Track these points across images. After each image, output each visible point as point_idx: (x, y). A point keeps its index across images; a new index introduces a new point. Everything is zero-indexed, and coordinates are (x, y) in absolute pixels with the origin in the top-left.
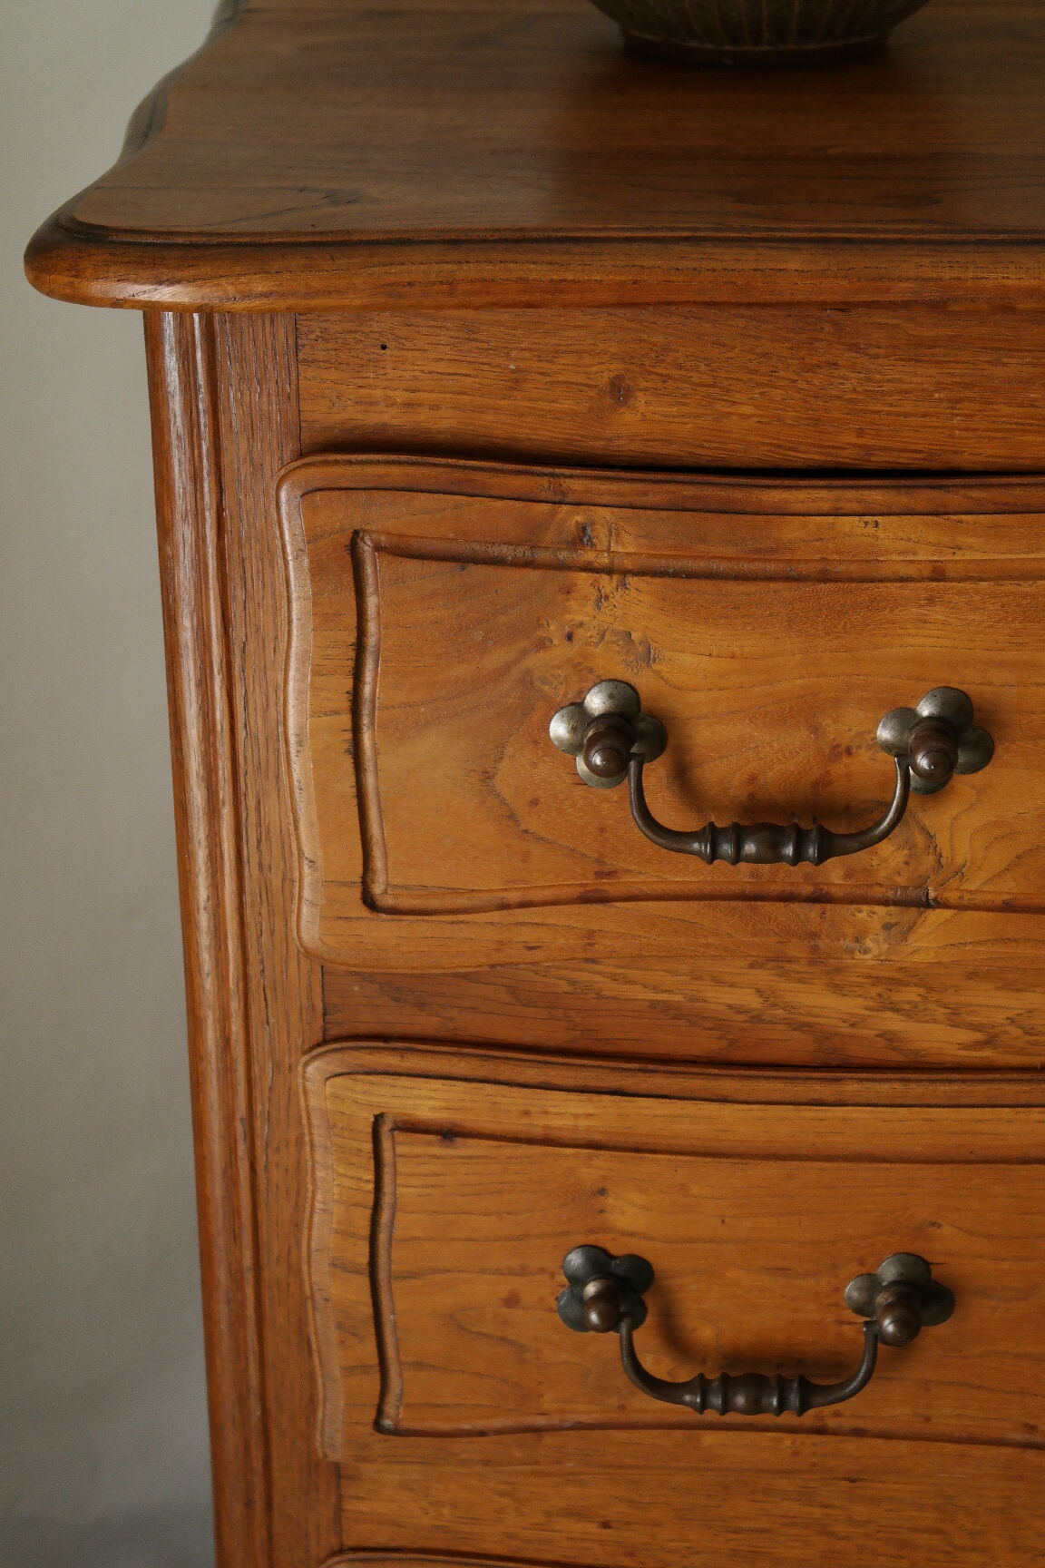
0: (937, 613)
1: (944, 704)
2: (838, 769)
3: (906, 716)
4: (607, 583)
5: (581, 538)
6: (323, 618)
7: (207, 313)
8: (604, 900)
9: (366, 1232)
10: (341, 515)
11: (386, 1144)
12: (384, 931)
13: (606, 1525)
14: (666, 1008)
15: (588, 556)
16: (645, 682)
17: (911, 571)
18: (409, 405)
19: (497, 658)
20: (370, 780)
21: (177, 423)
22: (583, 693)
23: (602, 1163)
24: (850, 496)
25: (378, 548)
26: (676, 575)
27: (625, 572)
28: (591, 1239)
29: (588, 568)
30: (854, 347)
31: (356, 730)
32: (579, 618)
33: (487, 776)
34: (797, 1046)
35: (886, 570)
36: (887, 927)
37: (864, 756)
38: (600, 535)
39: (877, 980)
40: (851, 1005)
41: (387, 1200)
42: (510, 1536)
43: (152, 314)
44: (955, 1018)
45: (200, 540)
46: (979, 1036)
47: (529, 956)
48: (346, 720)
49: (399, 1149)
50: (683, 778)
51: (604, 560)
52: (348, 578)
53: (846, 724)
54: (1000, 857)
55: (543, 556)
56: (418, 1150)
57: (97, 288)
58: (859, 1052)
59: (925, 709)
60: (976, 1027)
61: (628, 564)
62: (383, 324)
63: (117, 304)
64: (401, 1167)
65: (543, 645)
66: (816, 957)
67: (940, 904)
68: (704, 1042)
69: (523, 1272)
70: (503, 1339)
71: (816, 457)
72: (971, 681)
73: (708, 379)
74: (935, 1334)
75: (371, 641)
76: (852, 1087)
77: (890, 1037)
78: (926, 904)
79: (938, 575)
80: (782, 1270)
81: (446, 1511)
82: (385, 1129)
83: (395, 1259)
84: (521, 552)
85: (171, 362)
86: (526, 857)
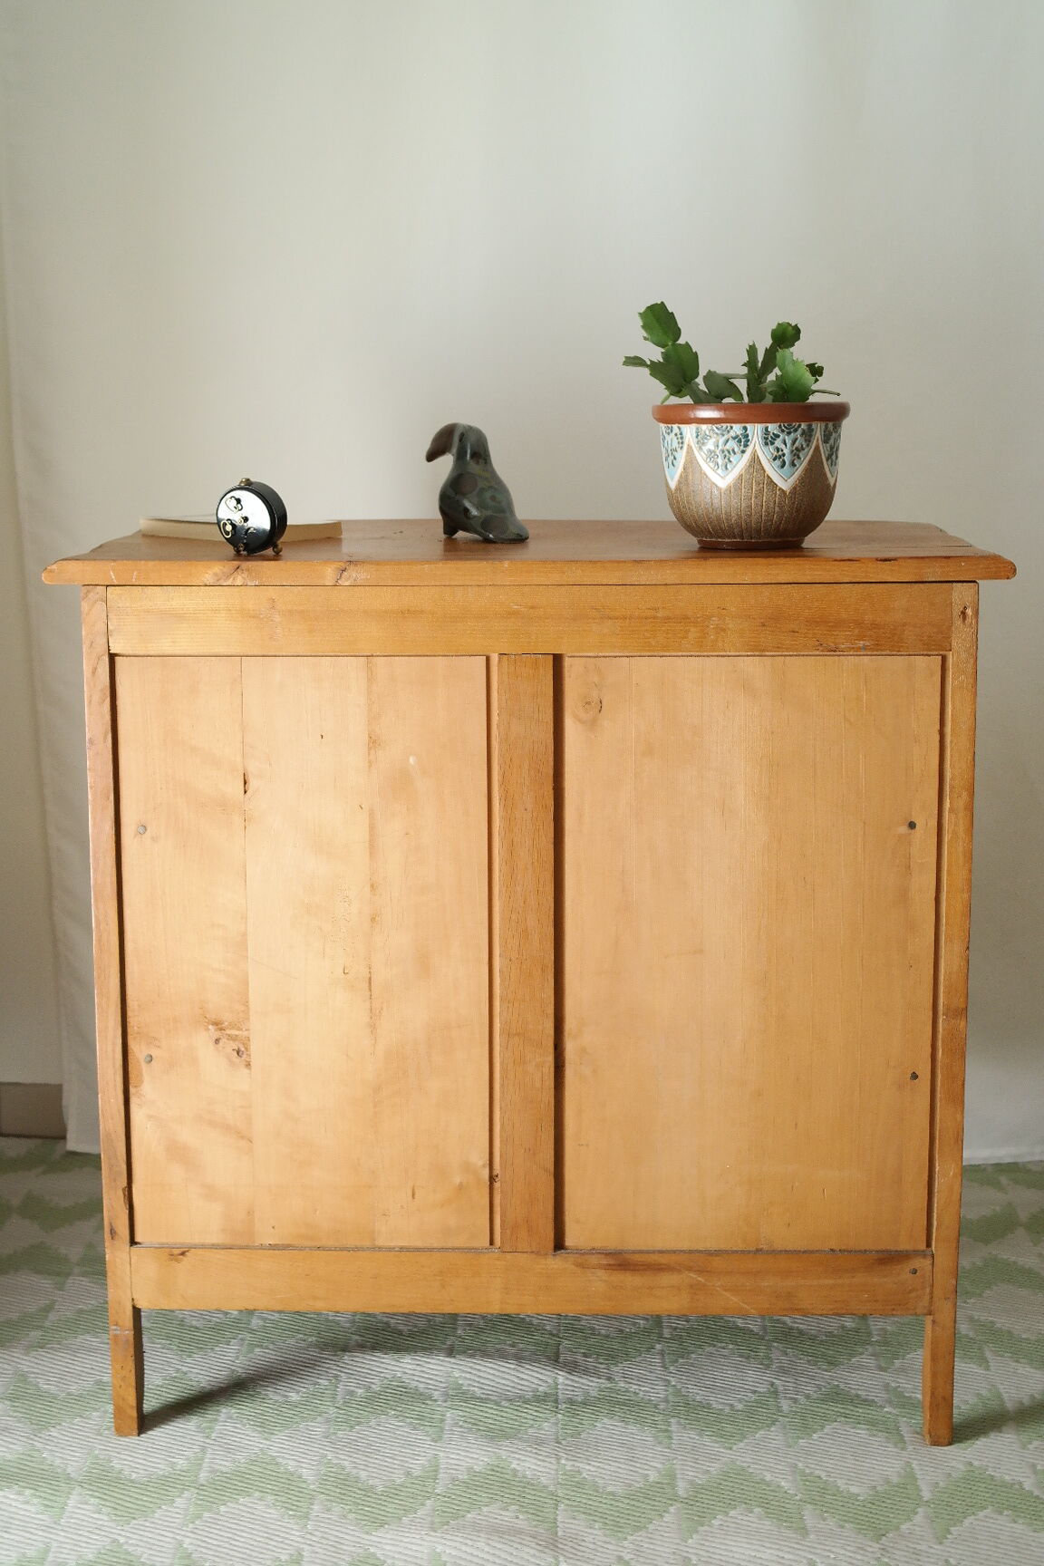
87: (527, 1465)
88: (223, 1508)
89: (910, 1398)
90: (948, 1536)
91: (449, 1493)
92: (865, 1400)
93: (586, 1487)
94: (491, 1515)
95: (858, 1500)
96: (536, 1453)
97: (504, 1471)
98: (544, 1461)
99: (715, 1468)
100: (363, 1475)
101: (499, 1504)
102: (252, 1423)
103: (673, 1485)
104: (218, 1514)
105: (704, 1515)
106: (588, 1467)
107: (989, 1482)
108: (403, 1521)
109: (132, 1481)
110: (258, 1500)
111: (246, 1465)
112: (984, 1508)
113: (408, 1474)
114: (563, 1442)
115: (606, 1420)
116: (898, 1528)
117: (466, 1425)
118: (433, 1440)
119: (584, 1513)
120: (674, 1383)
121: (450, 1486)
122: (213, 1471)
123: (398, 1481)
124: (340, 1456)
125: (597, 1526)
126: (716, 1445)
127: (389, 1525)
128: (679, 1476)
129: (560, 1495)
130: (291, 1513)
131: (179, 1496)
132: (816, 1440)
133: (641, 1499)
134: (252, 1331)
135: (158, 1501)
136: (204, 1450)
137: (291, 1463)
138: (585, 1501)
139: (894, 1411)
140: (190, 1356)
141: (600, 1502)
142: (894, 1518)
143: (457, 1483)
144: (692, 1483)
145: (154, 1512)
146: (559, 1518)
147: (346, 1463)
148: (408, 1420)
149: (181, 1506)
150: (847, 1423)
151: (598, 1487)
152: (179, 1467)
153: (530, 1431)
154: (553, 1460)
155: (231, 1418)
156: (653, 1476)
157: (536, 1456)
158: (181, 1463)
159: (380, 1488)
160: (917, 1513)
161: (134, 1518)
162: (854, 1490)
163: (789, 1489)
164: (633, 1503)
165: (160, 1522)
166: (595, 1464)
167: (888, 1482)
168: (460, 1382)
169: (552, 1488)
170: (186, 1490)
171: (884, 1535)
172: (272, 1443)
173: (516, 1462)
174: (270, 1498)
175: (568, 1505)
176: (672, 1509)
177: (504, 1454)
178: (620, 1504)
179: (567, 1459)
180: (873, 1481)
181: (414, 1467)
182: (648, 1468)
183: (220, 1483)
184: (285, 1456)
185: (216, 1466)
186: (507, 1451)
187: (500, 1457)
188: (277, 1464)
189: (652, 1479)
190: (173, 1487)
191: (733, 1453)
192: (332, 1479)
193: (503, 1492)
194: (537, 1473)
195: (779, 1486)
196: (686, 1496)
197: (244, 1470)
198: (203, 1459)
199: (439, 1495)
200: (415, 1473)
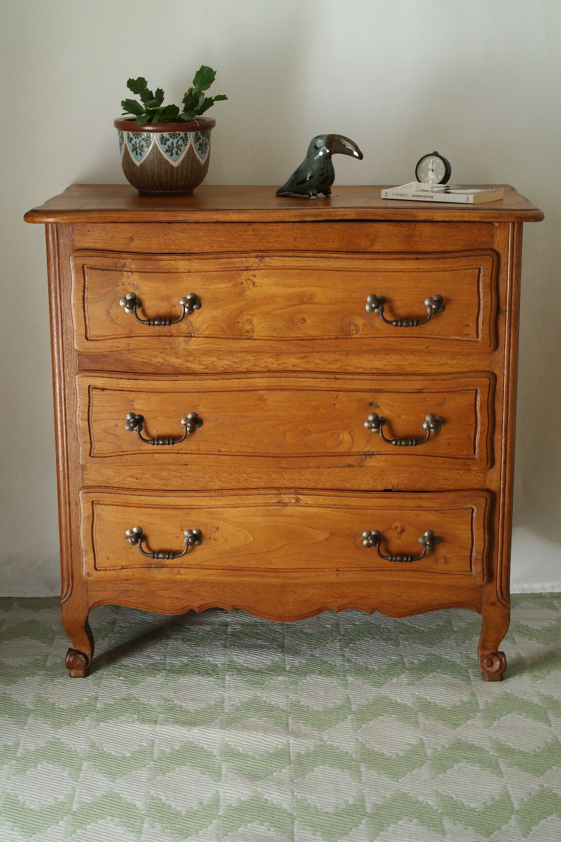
0: (189, 279)
1: (192, 296)
2: (173, 310)
3: (185, 299)
4: (130, 274)
5: (124, 265)
6: (77, 281)
7: (56, 223)
8: (131, 337)
9: (87, 411)
10: (81, 261)
11: (91, 393)
12: (89, 344)
13: (137, 479)
14: (145, 362)
15: (126, 269)
16: (137, 293)
17: (185, 271)
18: (94, 242)
19: (109, 289)
20: (86, 314)
21: (51, 247)
22: (126, 295)
23: (133, 395)
24: (173, 257)
25: (87, 268)
26: (142, 272)
27: (133, 272)
28: (132, 412)
29: (126, 271)
30: (173, 230)
31: (84, 303)
32: (124, 280)
33: (108, 312)
34: (170, 370)
35: (180, 271)
36: (184, 341)
37: (178, 307)
38: (128, 264)
39: (185, 356)
40: (180, 361)
41: (91, 405)
42: (118, 482)
43: (47, 224)
44: (200, 363)
45: (55, 269)
46: (205, 367)
47: (117, 349)
48: (82, 301)
49: (94, 393)
50: (144, 312)
51: (129, 270)
52: (82, 274)
53: (174, 300)
54: (205, 326)
55: (118, 269)
56: (97, 393)
57: (36, 219)
58: (182, 371)
59: (189, 297)
60: (204, 365)
61: (134, 270)
62: (89, 226)
63: (40, 223)
64: (94, 397)
65: (118, 286)
66: (172, 349)
67: (194, 337)
68: (151, 370)
69: (118, 419)
70: (115, 434)
71: (167, 251)
72: (197, 293)
73: (147, 237)
74: (199, 430)
75: (86, 286)
76: (181, 377)
77: (188, 368)
78: (191, 337)
79: (190, 272)
80: (168, 417)
81: (105, 477)
82: (91, 389)
83: (93, 417)
84: (114, 268)
85: (50, 235)
86: (116, 328)
87: (274, 796)
88: (88, 826)
89: (505, 745)
90: (531, 832)
91: (227, 815)
92: (478, 748)
93: (310, 809)
94: (253, 828)
95: (475, 812)
96: (279, 789)
97: (260, 800)
98: (283, 793)
99: (388, 794)
100: (173, 804)
101: (257, 821)
102: (103, 771)
103: (364, 806)
104: (86, 830)
105: (383, 824)
106: (311, 797)
107: (554, 798)
108: (199, 834)
109: (32, 810)
110: (109, 821)
111: (101, 799)
112: (551, 814)
113: (201, 804)
114: (295, 781)
115: (321, 767)
116: (499, 829)
117: (235, 771)
118: (215, 780)
119: (310, 826)
120: (360, 740)
121: (227, 810)
122: (81, 803)
123: (195, 808)
124: (159, 793)
125: (318, 834)
126: (389, 780)
127: (191, 836)
128: (367, 800)
129: (294, 815)
130: (130, 829)
131: (62, 820)
132: (449, 774)
133: (345, 816)
134: (98, 712)
135: (48, 823)
136: (74, 790)
137: (129, 797)
138: (310, 818)
139: (495, 754)
140: (60, 728)
141: (320, 818)
142: (497, 822)
143: (231, 808)
145: (46, 829)
146: (295, 830)
147: (163, 797)
148: (199, 769)
149: (63, 825)
150: (468, 762)
151: (318, 809)
152: (60, 800)
153: (275, 774)
154: (290, 794)
155: (91, 769)
156: (351, 801)
158: (61, 798)
159: (184, 813)
160: (510, 819)
161: (35, 834)
162: (473, 805)
163: (434, 806)
164: (339, 818)
165: (50, 836)
166: (316, 795)
167: (493, 799)
169: (289, 811)
170: (66, 816)
171: (492, 833)
172: (116, 785)
173: (267, 795)
174: (117, 820)
175: (300, 821)
176: (363, 821)
177: (259, 790)
178: (332, 820)
179: (298, 792)
180: (484, 799)
181: (203, 798)
182: (347, 795)
183: (85, 810)
184: (125, 793)
185: (83, 799)
186: (261, 787)
187: (257, 792)
188: (120, 798)
189: (350, 803)
190: (57, 814)
191: (398, 784)
192: (155, 807)
193: (260, 814)
194: (280, 801)
195: (428, 805)
196: (371, 813)
197: (100, 802)
198: (74, 795)
199: (220, 816)
200: (205, 803)
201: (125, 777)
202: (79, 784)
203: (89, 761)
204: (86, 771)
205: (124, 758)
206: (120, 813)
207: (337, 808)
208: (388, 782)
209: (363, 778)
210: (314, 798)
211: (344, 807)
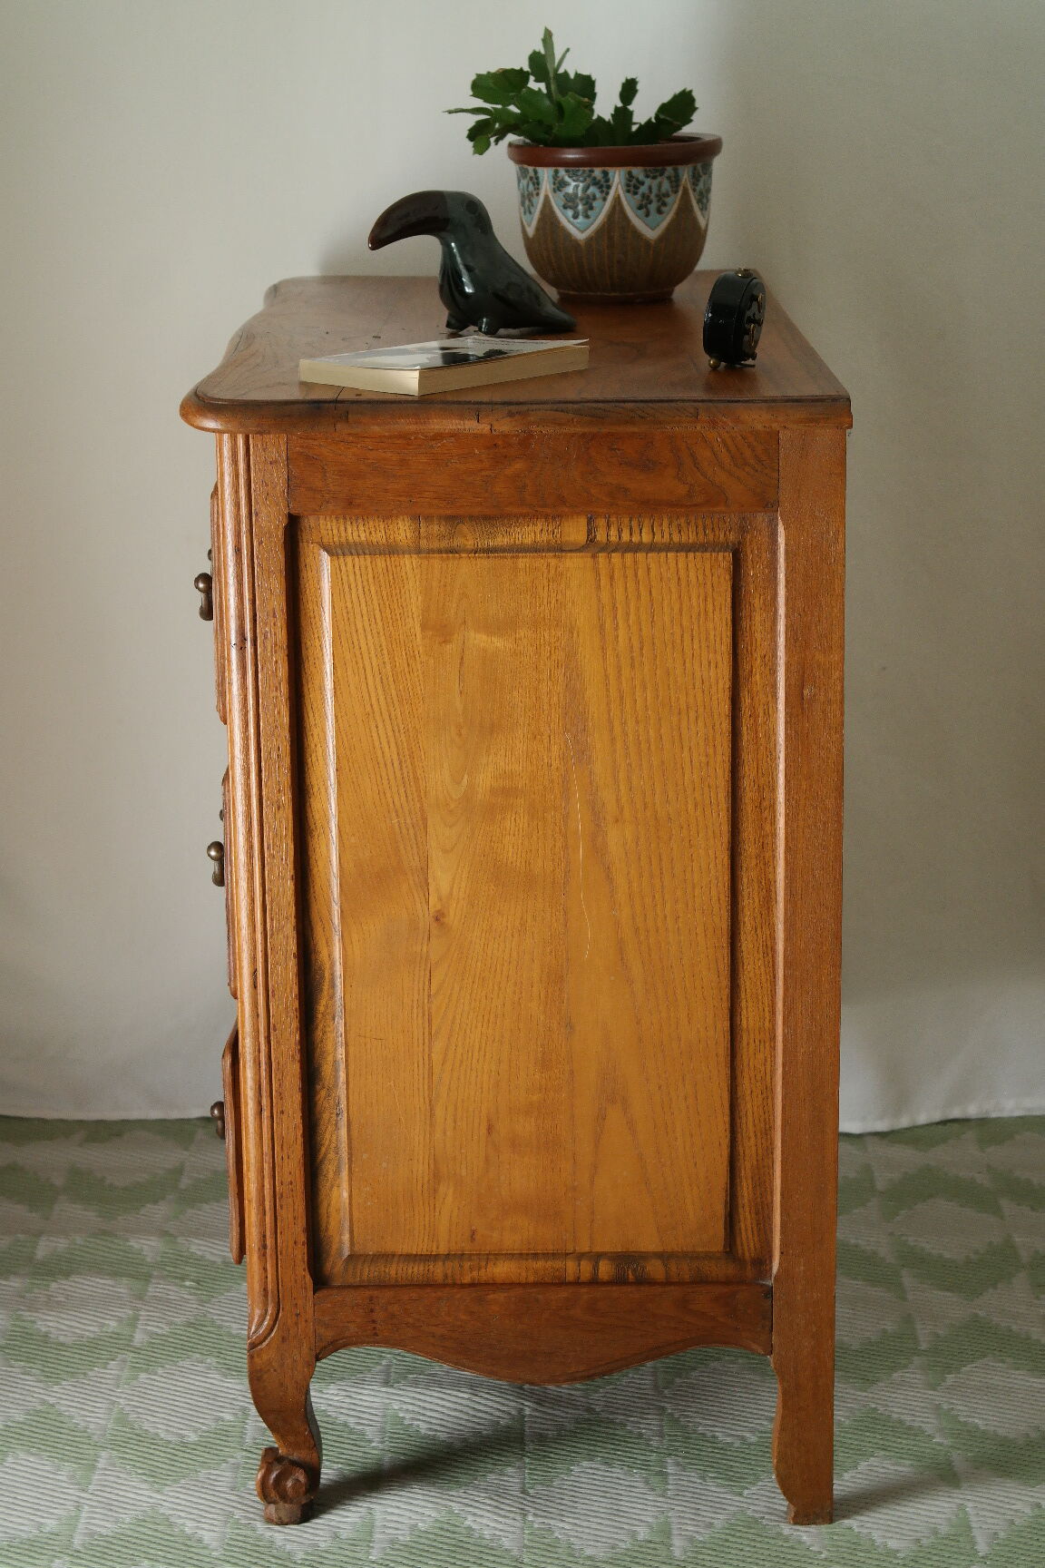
87: (485, 1521)
89: (966, 1423)
91: (389, 1559)
92: (910, 1428)
93: (560, 1550)
95: (896, 1558)
96: (497, 1507)
97: (457, 1529)
98: (505, 1517)
99: (720, 1521)
102: (140, 1471)
103: (669, 1545)
106: (561, 1525)
111: (132, 1527)
113: (336, 1536)
114: (531, 1491)
115: (585, 1464)
120: (670, 1411)
121: (388, 1551)
122: (91, 1534)
123: (323, 1545)
124: (251, 1515)
126: (722, 1490)
128: (675, 1532)
132: (847, 1481)
134: (137, 1351)
136: (78, 1508)
137: (189, 1524)
139: (946, 1442)
140: (57, 1384)
143: (397, 1546)
144: (691, 1540)
150: (889, 1458)
151: (573, 1549)
152: (48, 1529)
153: (489, 1477)
154: (518, 1517)
155: (114, 1465)
156: (643, 1533)
157: (497, 1511)
158: (51, 1524)
159: (300, 1556)
162: (892, 1544)
163: (812, 1545)
166: (570, 1520)
167: (935, 1532)
168: (401, 1415)
169: (515, 1553)
170: (59, 1558)
172: (164, 1498)
173: (470, 1518)
177: (457, 1508)
179: (535, 1515)
180: (916, 1531)
181: (340, 1525)
182: (637, 1523)
183: (98, 1549)
184: (182, 1514)
185: (94, 1528)
186: (460, 1503)
187: (451, 1512)
188: (171, 1525)
189: (640, 1537)
190: (41, 1554)
191: (741, 1499)
192: (241, 1544)
193: (454, 1558)
194: (498, 1533)
195: (800, 1542)
196: (683, 1558)
197: (129, 1533)
198: (77, 1518)
199: (373, 1562)
200: (344, 1534)
201: (183, 1481)
202: (90, 1497)
203: (112, 1449)
204: (106, 1469)
205: (185, 1445)
206: (169, 1556)
207: (613, 1548)
208: (722, 1496)
209: (670, 1487)
210: (567, 1527)
211: (629, 1546)
